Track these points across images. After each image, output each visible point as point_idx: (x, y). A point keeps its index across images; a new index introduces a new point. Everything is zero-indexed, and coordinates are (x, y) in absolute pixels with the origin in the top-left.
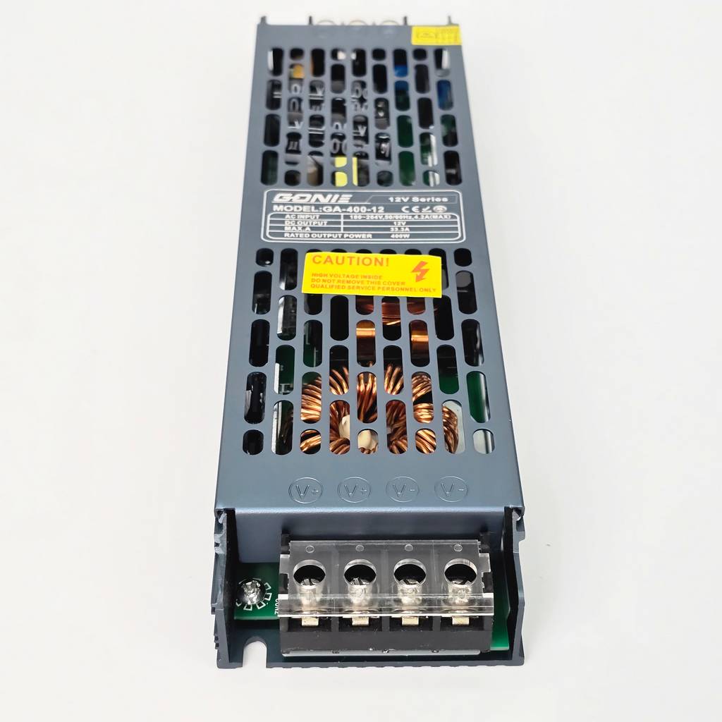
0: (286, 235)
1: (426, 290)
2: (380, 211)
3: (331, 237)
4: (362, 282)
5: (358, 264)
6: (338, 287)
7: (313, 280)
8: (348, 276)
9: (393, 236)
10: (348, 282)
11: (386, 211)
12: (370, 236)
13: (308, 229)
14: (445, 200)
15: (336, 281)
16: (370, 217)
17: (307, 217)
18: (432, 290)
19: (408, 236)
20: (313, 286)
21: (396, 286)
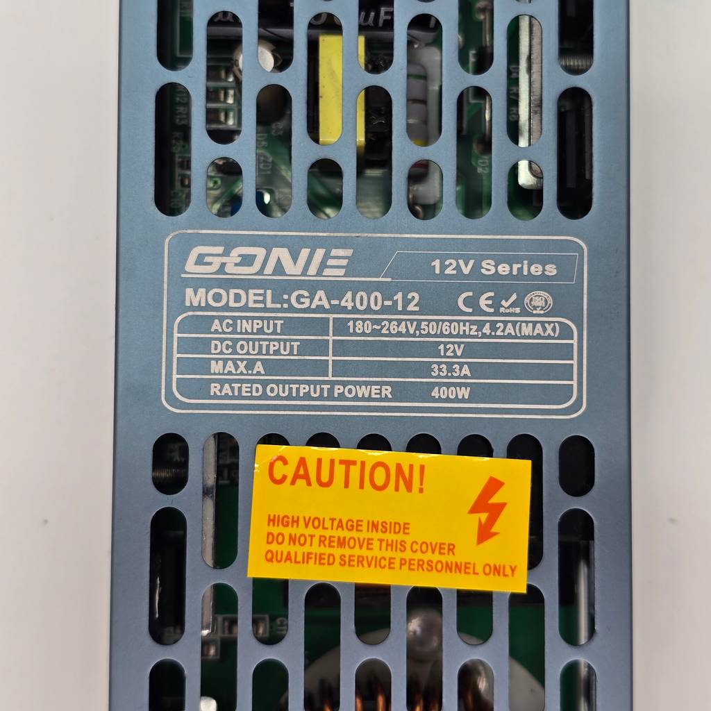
0: (214, 389)
1: (497, 570)
2: (411, 307)
3: (307, 396)
4: (369, 542)
5: (362, 486)
6: (320, 559)
7: (271, 538)
8: (340, 525)
9: (435, 393)
10: (342, 543)
11: (424, 308)
12: (387, 391)
13: (259, 367)
14: (551, 270)
15: (316, 541)
16: (393, 327)
17: (258, 324)
18: (508, 571)
19: (464, 393)
20: (271, 557)
21: (436, 557)
